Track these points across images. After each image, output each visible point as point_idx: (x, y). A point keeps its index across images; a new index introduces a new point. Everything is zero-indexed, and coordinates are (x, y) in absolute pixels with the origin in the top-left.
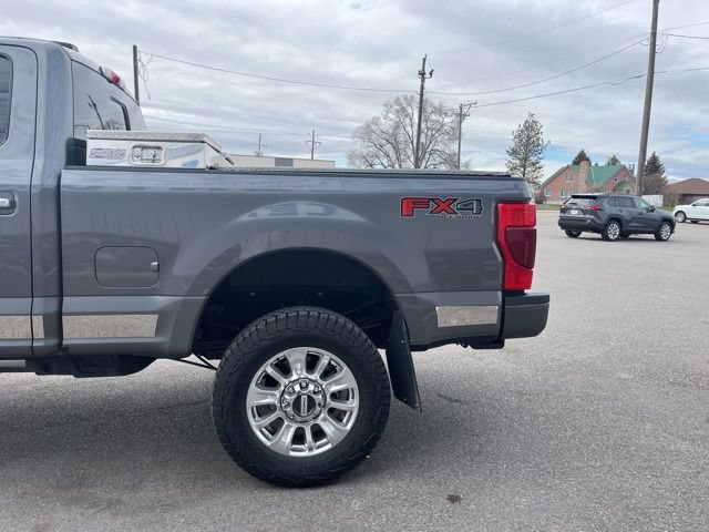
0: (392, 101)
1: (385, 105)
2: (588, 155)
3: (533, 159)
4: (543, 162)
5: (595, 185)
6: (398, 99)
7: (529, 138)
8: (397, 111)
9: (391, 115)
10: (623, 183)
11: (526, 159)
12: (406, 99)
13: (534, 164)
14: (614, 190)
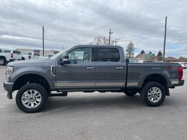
1: (94, 39)
2: (144, 51)
3: (132, 52)
4: (134, 53)
5: (147, 59)
7: (131, 47)
8: (98, 40)
9: (96, 41)
10: (153, 58)
11: (130, 52)
12: (100, 37)
13: (132, 53)
14: (152, 60)
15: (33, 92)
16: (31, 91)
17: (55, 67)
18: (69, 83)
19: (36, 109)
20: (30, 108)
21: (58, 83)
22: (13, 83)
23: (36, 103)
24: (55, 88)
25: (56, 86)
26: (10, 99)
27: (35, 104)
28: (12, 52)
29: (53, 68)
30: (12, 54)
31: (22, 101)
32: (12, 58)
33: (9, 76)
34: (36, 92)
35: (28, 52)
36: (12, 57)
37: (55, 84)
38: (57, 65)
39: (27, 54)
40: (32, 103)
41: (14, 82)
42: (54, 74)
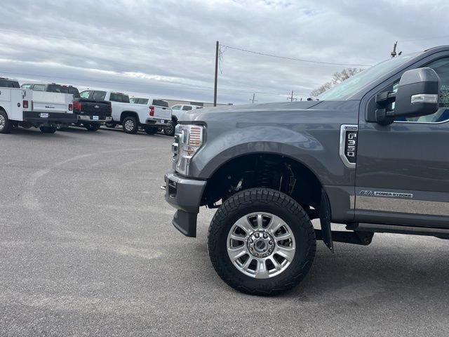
0: (340, 72)
1: (335, 75)
6: (344, 71)
12: (350, 71)
15: (267, 222)
16: (260, 217)
17: (357, 133)
18: (409, 198)
19: (273, 284)
20: (254, 276)
21: (362, 194)
22: (203, 183)
23: (275, 264)
24: (349, 212)
25: (352, 207)
26: (187, 235)
27: (269, 265)
28: (150, 103)
29: (347, 133)
30: (152, 108)
31: (229, 249)
32: (152, 117)
33: (190, 157)
34: (277, 222)
35: (183, 106)
36: (152, 114)
37: (352, 198)
38: (362, 122)
39: (182, 108)
40: (261, 262)
41: (207, 180)
42: (351, 159)
